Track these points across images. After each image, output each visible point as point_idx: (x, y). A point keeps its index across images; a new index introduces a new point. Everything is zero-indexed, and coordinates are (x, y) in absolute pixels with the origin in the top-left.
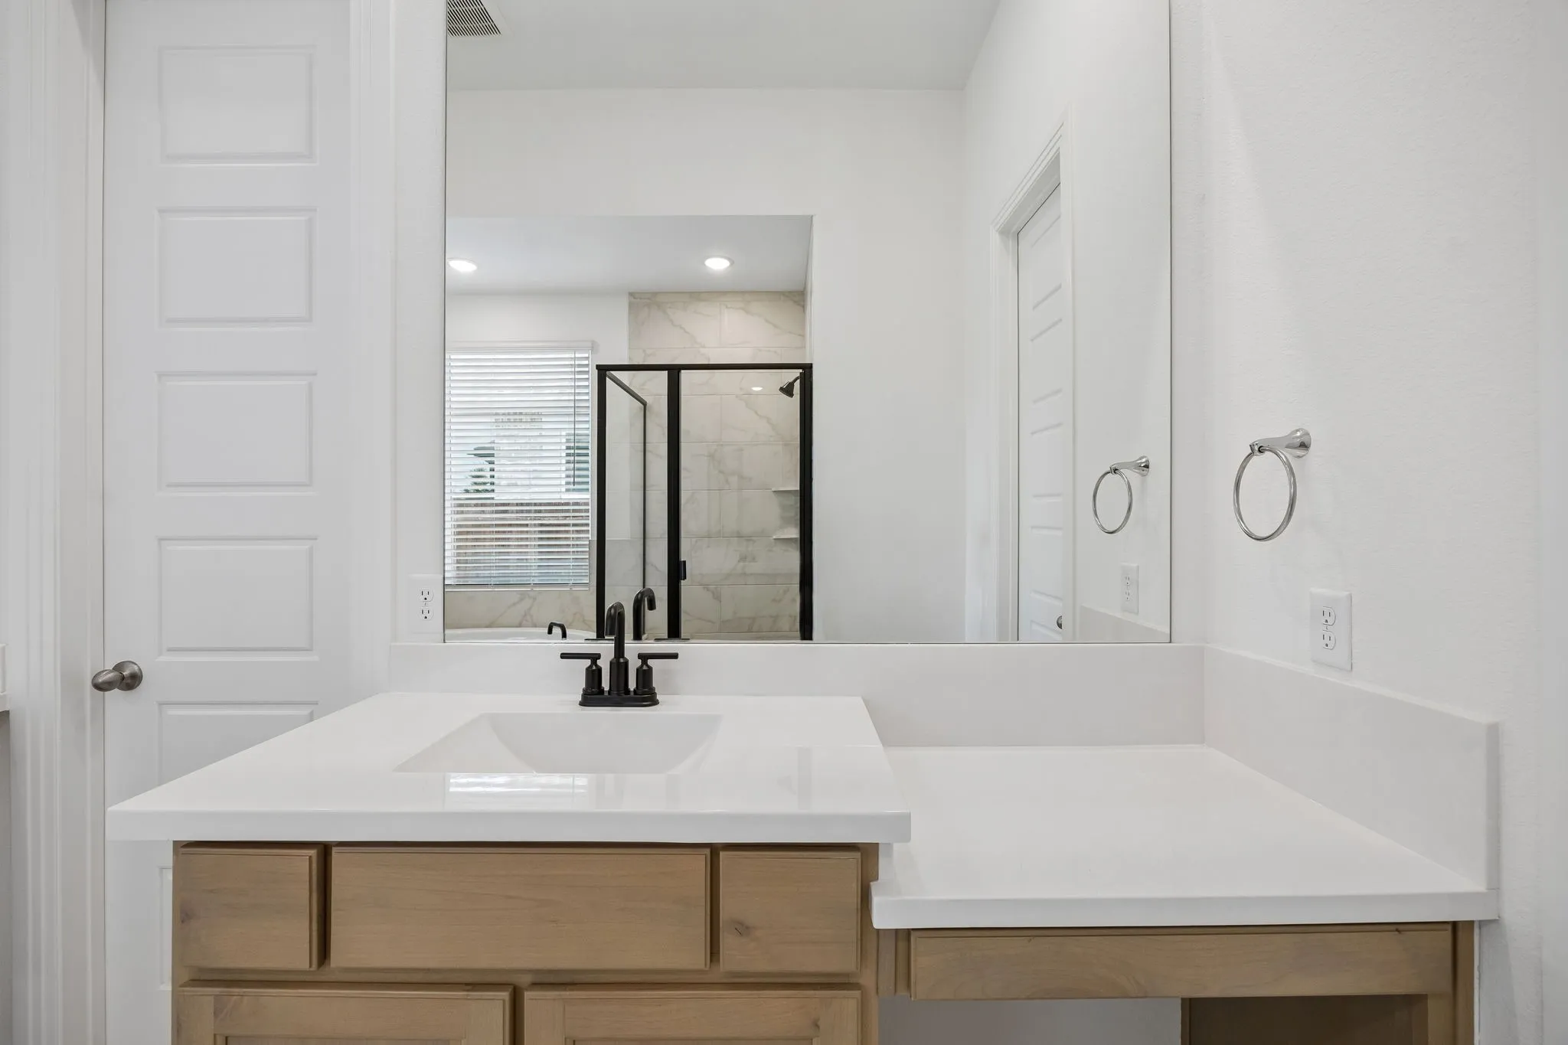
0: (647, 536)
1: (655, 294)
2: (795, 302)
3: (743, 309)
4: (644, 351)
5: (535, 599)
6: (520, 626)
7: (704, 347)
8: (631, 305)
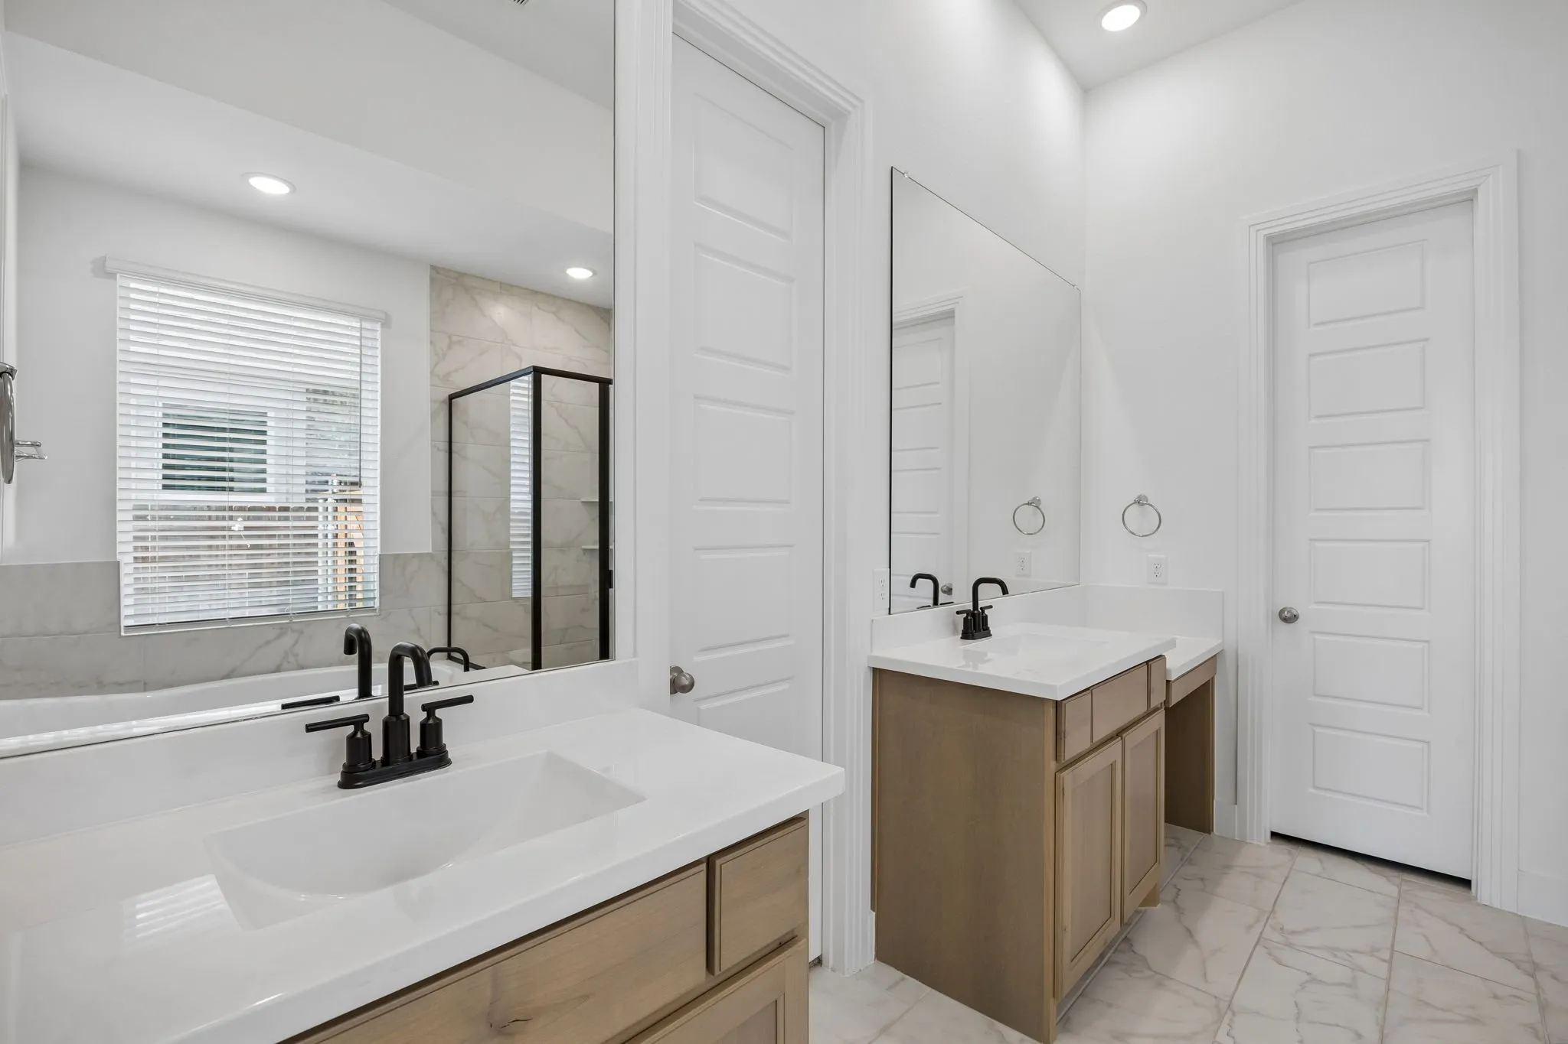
0: (453, 548)
1: (463, 275)
2: (602, 318)
3: (554, 313)
4: (450, 337)
5: (301, 633)
6: (278, 670)
7: (515, 345)
8: (432, 280)
